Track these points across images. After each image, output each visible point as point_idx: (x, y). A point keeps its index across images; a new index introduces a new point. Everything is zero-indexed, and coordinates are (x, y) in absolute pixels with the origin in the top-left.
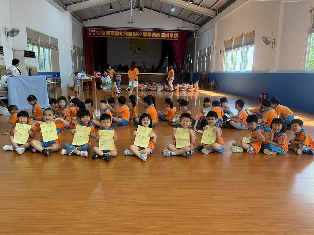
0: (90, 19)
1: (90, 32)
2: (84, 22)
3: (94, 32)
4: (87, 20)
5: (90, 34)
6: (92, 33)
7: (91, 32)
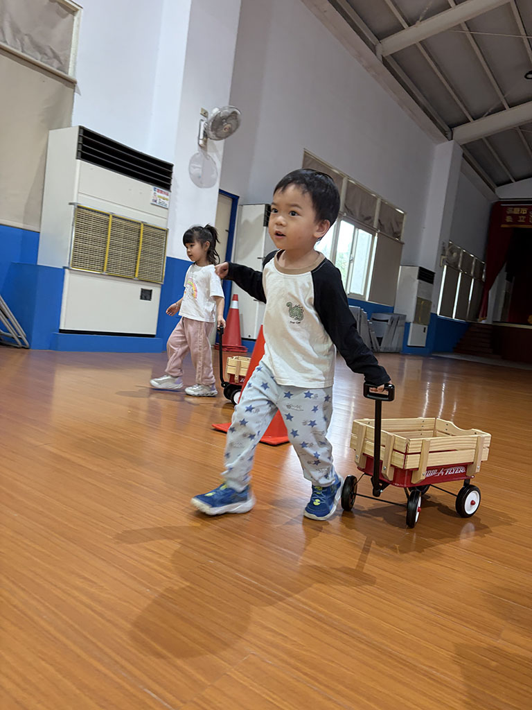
0: (517, 180)
1: (509, 215)
2: (498, 190)
3: (522, 215)
4: (510, 182)
5: (509, 219)
6: (515, 217)
7: (512, 215)
